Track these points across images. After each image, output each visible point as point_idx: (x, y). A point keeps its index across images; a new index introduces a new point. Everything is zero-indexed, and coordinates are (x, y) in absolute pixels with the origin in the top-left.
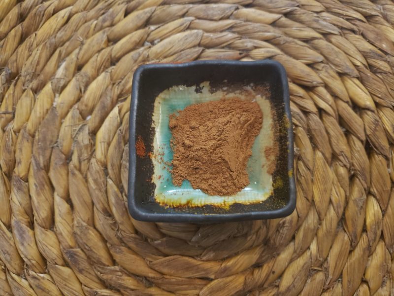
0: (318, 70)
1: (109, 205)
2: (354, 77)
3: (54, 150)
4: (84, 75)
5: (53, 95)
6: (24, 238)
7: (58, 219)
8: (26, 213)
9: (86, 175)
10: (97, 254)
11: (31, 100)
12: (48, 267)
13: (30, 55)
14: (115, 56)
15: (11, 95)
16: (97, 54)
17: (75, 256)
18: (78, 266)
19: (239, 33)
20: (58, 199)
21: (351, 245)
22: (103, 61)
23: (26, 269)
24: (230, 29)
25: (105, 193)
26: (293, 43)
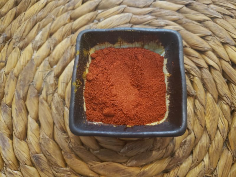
0: (208, 40)
1: (65, 125)
2: (232, 45)
3: (30, 87)
4: (53, 39)
5: (32, 51)
6: (5, 145)
7: (29, 133)
8: (9, 128)
9: (51, 104)
10: (54, 158)
11: (18, 54)
12: (20, 166)
13: (20, 26)
14: (74, 28)
15: (5, 51)
16: (63, 27)
17: (39, 159)
18: (40, 167)
19: (155, 16)
20: (30, 119)
21: (233, 159)
22: (66, 31)
23: (5, 167)
24: (150, 13)
25: (62, 116)
26: (191, 23)
